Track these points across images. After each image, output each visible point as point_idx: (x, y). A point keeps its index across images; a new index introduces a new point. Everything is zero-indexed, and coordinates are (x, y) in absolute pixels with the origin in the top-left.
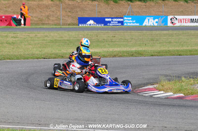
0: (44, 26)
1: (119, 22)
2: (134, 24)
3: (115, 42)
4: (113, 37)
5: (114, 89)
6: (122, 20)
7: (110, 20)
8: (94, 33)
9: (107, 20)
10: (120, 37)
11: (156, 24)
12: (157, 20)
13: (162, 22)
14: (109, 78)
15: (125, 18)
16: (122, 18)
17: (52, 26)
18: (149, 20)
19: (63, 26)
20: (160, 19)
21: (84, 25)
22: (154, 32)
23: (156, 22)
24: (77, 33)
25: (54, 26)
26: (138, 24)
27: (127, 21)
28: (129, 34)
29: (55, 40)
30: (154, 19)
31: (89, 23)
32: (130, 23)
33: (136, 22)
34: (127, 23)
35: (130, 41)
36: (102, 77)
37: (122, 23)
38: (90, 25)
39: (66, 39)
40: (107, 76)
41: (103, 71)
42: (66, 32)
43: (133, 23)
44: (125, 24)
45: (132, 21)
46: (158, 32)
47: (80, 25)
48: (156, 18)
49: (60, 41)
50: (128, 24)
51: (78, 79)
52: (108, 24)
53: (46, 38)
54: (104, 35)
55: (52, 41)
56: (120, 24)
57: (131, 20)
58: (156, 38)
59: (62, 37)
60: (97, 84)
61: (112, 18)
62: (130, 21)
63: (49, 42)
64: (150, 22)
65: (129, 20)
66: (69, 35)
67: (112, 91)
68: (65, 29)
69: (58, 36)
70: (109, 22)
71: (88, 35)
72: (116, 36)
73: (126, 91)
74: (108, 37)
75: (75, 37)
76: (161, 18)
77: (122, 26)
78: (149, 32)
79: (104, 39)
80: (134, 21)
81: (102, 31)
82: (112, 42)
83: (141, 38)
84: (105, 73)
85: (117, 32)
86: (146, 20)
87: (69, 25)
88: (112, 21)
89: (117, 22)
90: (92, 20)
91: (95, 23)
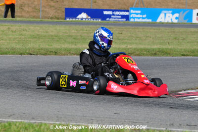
0: (18, 19)
1: (123, 17)
2: (144, 20)
3: (122, 39)
4: (119, 33)
6: (127, 13)
7: (110, 13)
8: (91, 28)
9: (105, 13)
10: (129, 34)
13: (185, 18)
15: (132, 11)
16: (128, 11)
17: (28, 19)
18: (165, 14)
19: (44, 20)
20: (181, 13)
21: (74, 19)
22: (177, 29)
23: (177, 18)
24: (67, 27)
25: (32, 19)
26: (150, 21)
27: (134, 16)
28: (141, 30)
29: (38, 35)
30: (173, 14)
32: (139, 18)
34: (134, 18)
35: (145, 40)
37: (127, 17)
38: (82, 19)
39: (53, 34)
42: (51, 26)
43: (143, 18)
44: (132, 20)
45: (141, 16)
46: (182, 29)
47: (68, 19)
48: (176, 13)
49: (45, 36)
50: (136, 20)
52: (108, 19)
53: (24, 32)
55: (33, 37)
56: (124, 20)
57: (140, 14)
58: (181, 36)
59: (47, 32)
61: (113, 11)
62: (139, 16)
63: (29, 38)
64: (167, 17)
65: (137, 14)
66: (56, 29)
69: (41, 30)
70: (109, 16)
71: (83, 30)
72: (123, 32)
75: (66, 33)
76: (184, 12)
77: (127, 22)
78: (169, 29)
80: (145, 16)
82: (119, 40)
83: (160, 36)
85: (123, 27)
86: (162, 15)
87: (52, 18)
88: (113, 15)
89: (120, 17)
90: (85, 12)
91: (89, 17)
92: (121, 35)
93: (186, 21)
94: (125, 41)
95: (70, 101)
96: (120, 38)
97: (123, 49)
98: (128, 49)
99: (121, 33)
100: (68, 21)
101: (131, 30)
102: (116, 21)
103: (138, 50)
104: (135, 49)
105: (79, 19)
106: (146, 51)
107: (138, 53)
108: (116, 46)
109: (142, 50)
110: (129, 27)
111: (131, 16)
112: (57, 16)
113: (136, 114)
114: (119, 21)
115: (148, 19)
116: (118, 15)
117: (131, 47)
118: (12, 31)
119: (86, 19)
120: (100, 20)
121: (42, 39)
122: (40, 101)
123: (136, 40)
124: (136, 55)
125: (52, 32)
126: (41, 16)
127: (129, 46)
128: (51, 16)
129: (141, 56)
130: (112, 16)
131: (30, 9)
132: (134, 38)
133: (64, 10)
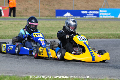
1: (95, 15)
3: (95, 29)
4: (93, 25)
7: (86, 12)
9: (83, 12)
10: (100, 26)
15: (101, 11)
16: (98, 11)
19: (42, 18)
21: (62, 17)
24: (58, 22)
27: (102, 14)
28: (108, 23)
31: (65, 15)
32: (106, 15)
33: (111, 15)
34: (102, 15)
35: (111, 29)
37: (97, 15)
38: (67, 17)
39: (48, 26)
42: (47, 21)
43: (108, 15)
44: (101, 17)
45: (107, 14)
47: (57, 17)
49: (44, 28)
50: (104, 17)
52: (84, 16)
54: (84, 23)
56: (95, 17)
57: (107, 13)
59: (44, 25)
61: (88, 11)
62: (106, 14)
65: (104, 13)
66: (50, 23)
70: (85, 15)
72: (96, 24)
74: (89, 25)
75: (57, 25)
77: (98, 18)
79: (85, 27)
80: (109, 14)
81: (81, 21)
82: (93, 29)
85: (96, 21)
87: (46, 17)
88: (88, 13)
89: (93, 15)
90: (69, 12)
91: (72, 16)
92: (94, 26)
94: (97, 30)
95: (64, 66)
96: (94, 28)
97: (97, 34)
98: (100, 34)
99: (94, 25)
100: (58, 18)
101: (101, 23)
102: (90, 17)
103: (107, 35)
104: (104, 34)
105: (65, 17)
106: (112, 35)
107: (107, 37)
108: (92, 33)
109: (109, 35)
110: (99, 21)
111: (100, 14)
112: (50, 15)
113: (110, 72)
114: (92, 18)
115: (112, 16)
116: (92, 14)
117: (102, 33)
118: (21, 25)
119: (69, 17)
120: (79, 17)
121: (41, 29)
122: (45, 66)
123: (104, 29)
124: (105, 38)
125: (48, 25)
126: (39, 16)
127: (101, 33)
128: (46, 15)
129: (109, 38)
130: (87, 15)
131: (32, 11)
132: (103, 28)
133: (55, 11)
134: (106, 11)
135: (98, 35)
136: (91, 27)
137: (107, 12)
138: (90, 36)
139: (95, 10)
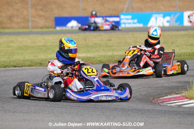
2: (135, 25)
3: (111, 46)
4: (108, 40)
5: (102, 95)
6: (117, 19)
8: (80, 36)
11: (167, 25)
12: (168, 18)
13: (176, 21)
14: (97, 81)
15: (122, 17)
16: (118, 16)
17: (17, 30)
21: (64, 28)
23: (168, 22)
25: (21, 30)
26: (141, 25)
27: (125, 21)
29: (26, 46)
30: (164, 17)
31: (70, 25)
32: (130, 23)
33: (139, 22)
34: (125, 24)
36: (87, 80)
38: (72, 27)
40: (94, 78)
41: (90, 71)
42: (40, 36)
43: (134, 23)
44: (123, 26)
45: (132, 21)
47: (58, 28)
48: (166, 16)
50: (128, 26)
51: (56, 83)
53: (12, 44)
55: (21, 48)
59: (35, 43)
60: (81, 89)
62: (130, 21)
63: (16, 50)
64: (158, 21)
65: (128, 19)
67: (100, 98)
68: (38, 33)
73: (121, 99)
74: (102, 40)
76: (175, 15)
79: (96, 44)
80: (136, 21)
84: (91, 74)
87: (42, 28)
90: (75, 20)
91: (80, 25)
92: (110, 42)
93: (177, 24)
94: (114, 48)
96: (108, 45)
97: (109, 56)
98: (115, 56)
99: (110, 40)
101: (120, 36)
105: (68, 27)
111: (122, 22)
119: (76, 27)
123: (124, 46)
126: (30, 27)
127: (116, 53)
128: (41, 26)
131: (19, 20)
132: (123, 44)
133: (53, 19)
134: (130, 17)
135: (111, 58)
136: (106, 43)
137: (132, 19)
138: (99, 59)
139: (113, 15)
